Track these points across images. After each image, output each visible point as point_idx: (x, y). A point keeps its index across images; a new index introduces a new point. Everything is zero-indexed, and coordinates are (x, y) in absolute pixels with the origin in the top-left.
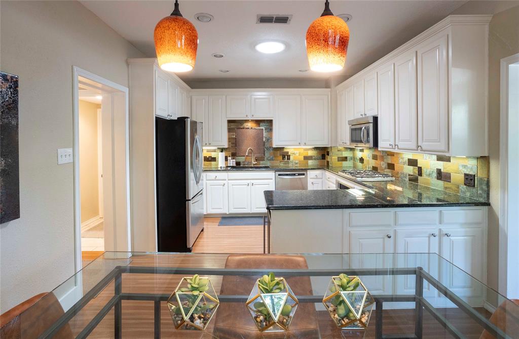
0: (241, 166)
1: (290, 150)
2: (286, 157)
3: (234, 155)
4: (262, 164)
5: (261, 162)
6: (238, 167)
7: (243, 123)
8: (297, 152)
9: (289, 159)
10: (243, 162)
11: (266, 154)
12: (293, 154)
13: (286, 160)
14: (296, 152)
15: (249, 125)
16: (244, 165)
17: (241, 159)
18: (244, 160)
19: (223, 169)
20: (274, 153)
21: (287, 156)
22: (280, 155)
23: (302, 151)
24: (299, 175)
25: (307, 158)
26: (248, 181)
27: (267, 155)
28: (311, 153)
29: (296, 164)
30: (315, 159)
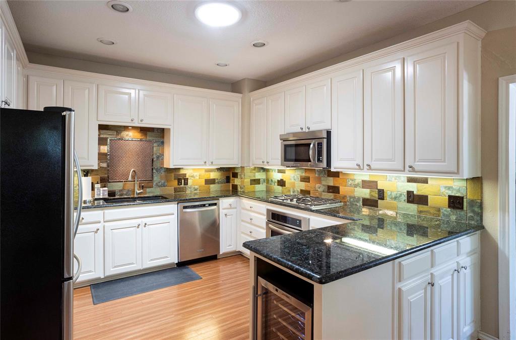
0: (116, 197)
1: (188, 172)
2: (183, 181)
3: (104, 181)
4: (149, 192)
5: (148, 190)
6: (112, 199)
7: (121, 131)
8: (196, 174)
9: (186, 183)
10: (120, 191)
11: (155, 178)
12: (192, 176)
13: (183, 185)
14: (195, 174)
15: (130, 135)
16: (121, 195)
17: (117, 187)
18: (121, 188)
19: (88, 205)
20: (166, 176)
21: (184, 179)
22: (175, 179)
23: (203, 172)
24: (210, 205)
25: (209, 182)
26: (139, 221)
27: (156, 179)
28: (213, 175)
29: (196, 190)
30: (218, 183)
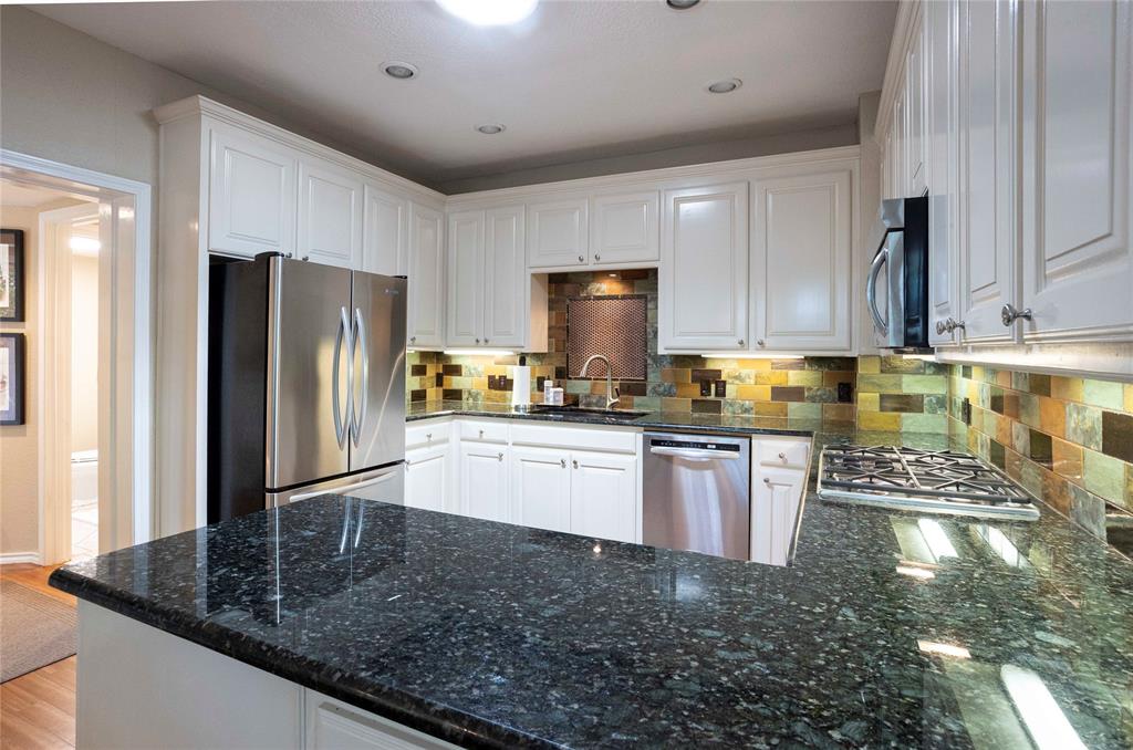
0: (580, 407)
1: (725, 362)
2: (713, 386)
3: (562, 375)
4: (639, 406)
5: (637, 399)
6: (572, 411)
7: (588, 283)
8: (748, 372)
9: (721, 393)
10: (587, 396)
11: (651, 377)
12: (736, 378)
13: (712, 397)
14: (744, 372)
15: (606, 287)
16: (588, 404)
17: (580, 388)
18: (588, 392)
19: (521, 413)
20: (675, 373)
21: (717, 383)
22: (695, 380)
23: (766, 369)
24: (719, 447)
25: (781, 393)
27: (653, 378)
28: (795, 378)
29: (747, 411)
30: (813, 399)
